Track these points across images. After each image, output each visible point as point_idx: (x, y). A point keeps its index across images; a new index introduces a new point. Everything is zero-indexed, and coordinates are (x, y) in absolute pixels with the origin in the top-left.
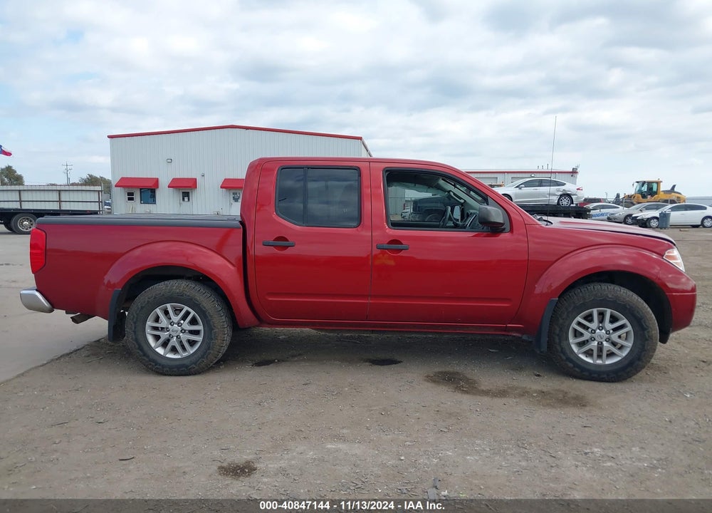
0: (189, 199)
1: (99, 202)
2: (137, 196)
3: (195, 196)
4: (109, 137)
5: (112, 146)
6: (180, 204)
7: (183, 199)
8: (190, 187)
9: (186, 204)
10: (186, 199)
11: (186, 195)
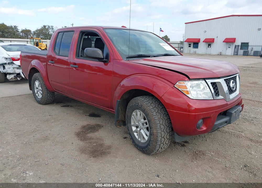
0: (210, 47)
1: (178, 47)
2: (192, 46)
3: (213, 45)
4: (185, 23)
5: (186, 27)
6: (207, 48)
7: (208, 47)
8: (211, 42)
9: (209, 49)
10: (209, 47)
11: (209, 45)
